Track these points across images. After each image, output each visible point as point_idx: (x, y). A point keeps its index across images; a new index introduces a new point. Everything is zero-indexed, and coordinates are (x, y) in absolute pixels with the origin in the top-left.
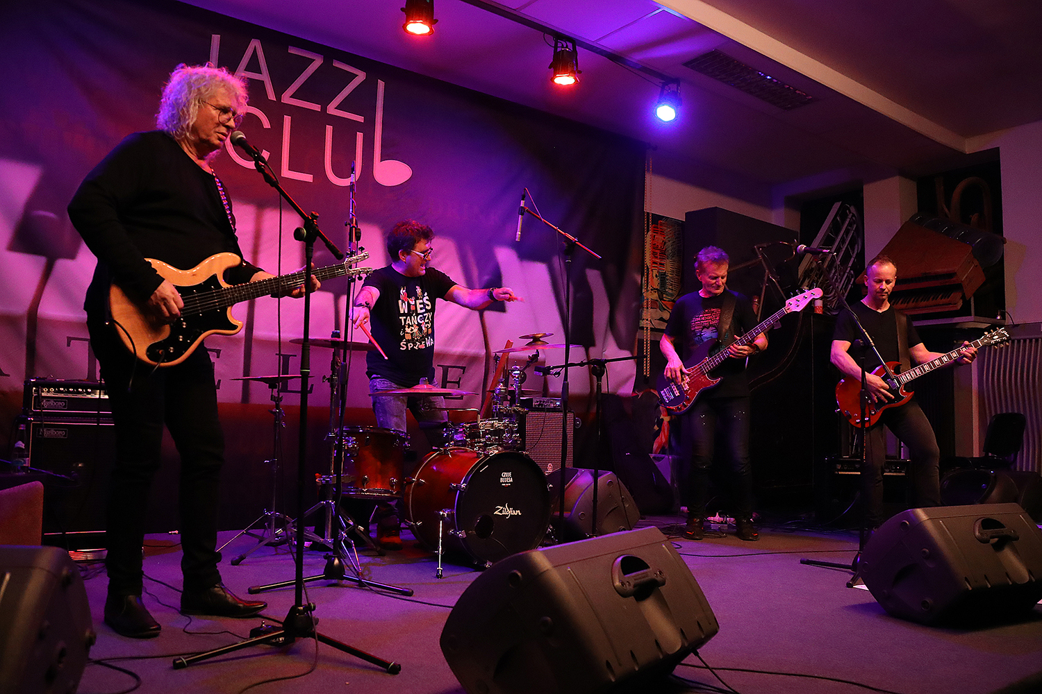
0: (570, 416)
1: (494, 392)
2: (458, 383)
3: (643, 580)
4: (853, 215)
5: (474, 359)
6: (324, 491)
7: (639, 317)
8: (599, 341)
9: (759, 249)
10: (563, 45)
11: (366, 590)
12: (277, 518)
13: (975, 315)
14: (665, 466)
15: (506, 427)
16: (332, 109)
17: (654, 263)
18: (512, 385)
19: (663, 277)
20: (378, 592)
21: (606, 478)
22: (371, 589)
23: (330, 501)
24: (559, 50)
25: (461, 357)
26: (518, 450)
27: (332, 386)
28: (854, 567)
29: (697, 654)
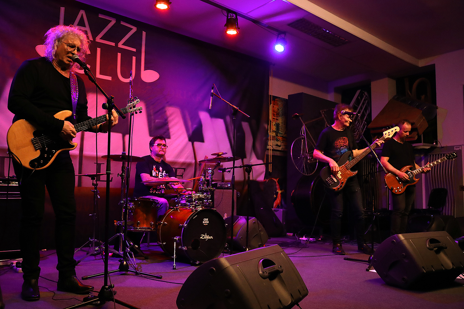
0: (235, 191)
1: (199, 180)
2: (182, 176)
3: (272, 270)
4: (366, 96)
5: (189, 165)
6: (118, 229)
7: (267, 144)
8: (248, 155)
9: (322, 112)
10: (231, 15)
11: (140, 276)
12: (96, 242)
13: (424, 142)
14: (280, 214)
15: (205, 197)
16: (120, 45)
17: (274, 119)
18: (208, 177)
19: (277, 125)
20: (145, 277)
21: (252, 220)
22: (142, 276)
23: (122, 234)
24: (229, 17)
25: (183, 164)
26: (211, 207)
27: (122, 179)
28: (369, 261)
29: (298, 305)
